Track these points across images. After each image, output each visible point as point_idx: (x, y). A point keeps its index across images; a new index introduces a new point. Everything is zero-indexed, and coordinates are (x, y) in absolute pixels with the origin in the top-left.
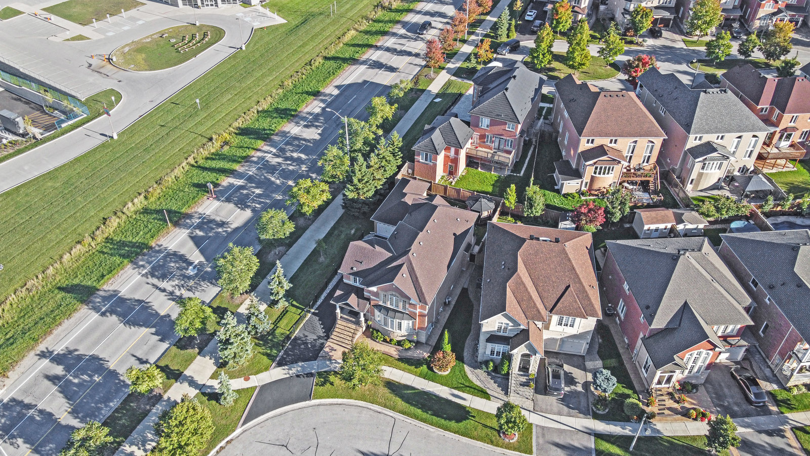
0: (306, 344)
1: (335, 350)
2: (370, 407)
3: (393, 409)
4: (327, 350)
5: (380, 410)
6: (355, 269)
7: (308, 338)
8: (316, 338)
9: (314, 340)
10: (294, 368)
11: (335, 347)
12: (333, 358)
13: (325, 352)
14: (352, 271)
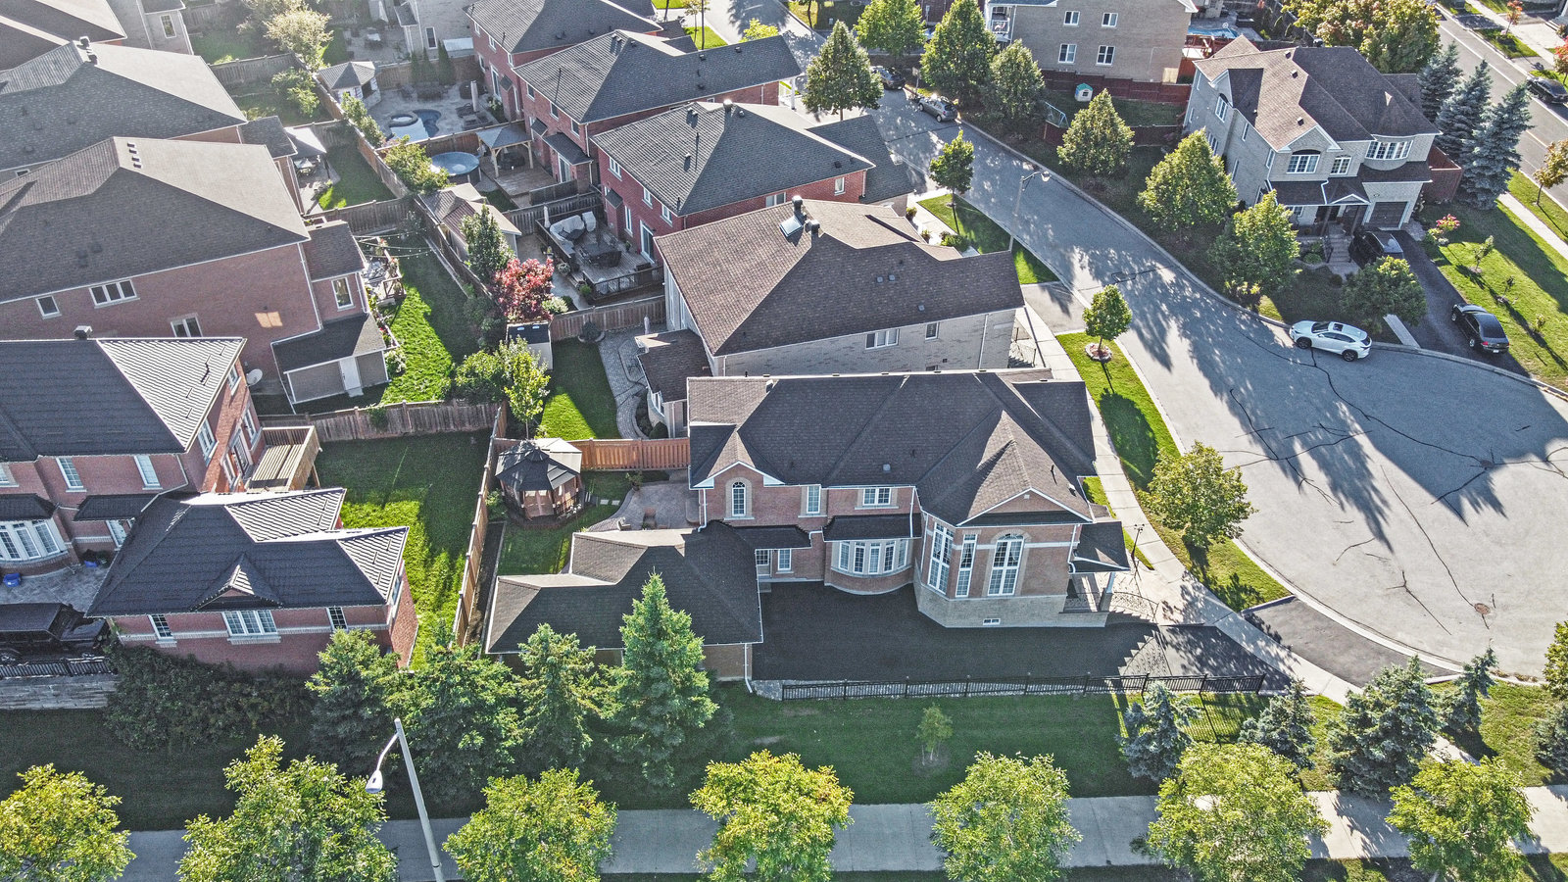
0: (1200, 661)
1: (1165, 603)
4: (1179, 618)
6: (1071, 487)
8: (1170, 649)
9: (1176, 648)
13: (1185, 617)
14: (1079, 496)
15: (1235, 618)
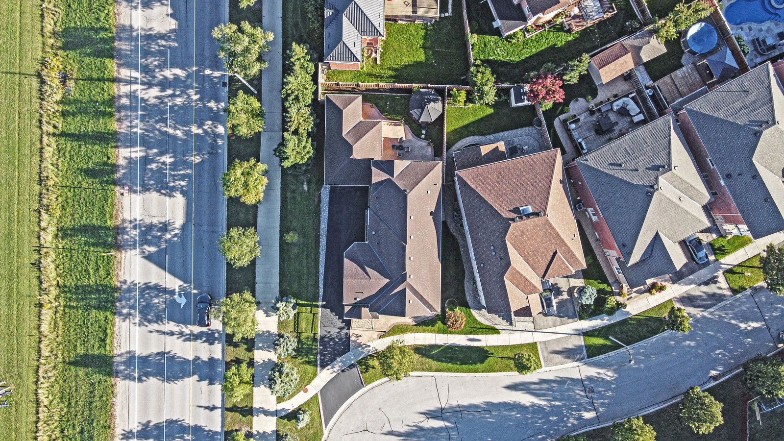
1: (360, 336)
3: (430, 370)
4: (353, 338)
5: (420, 374)
9: (338, 333)
11: (359, 333)
12: (362, 344)
13: (353, 341)
15: (352, 359)
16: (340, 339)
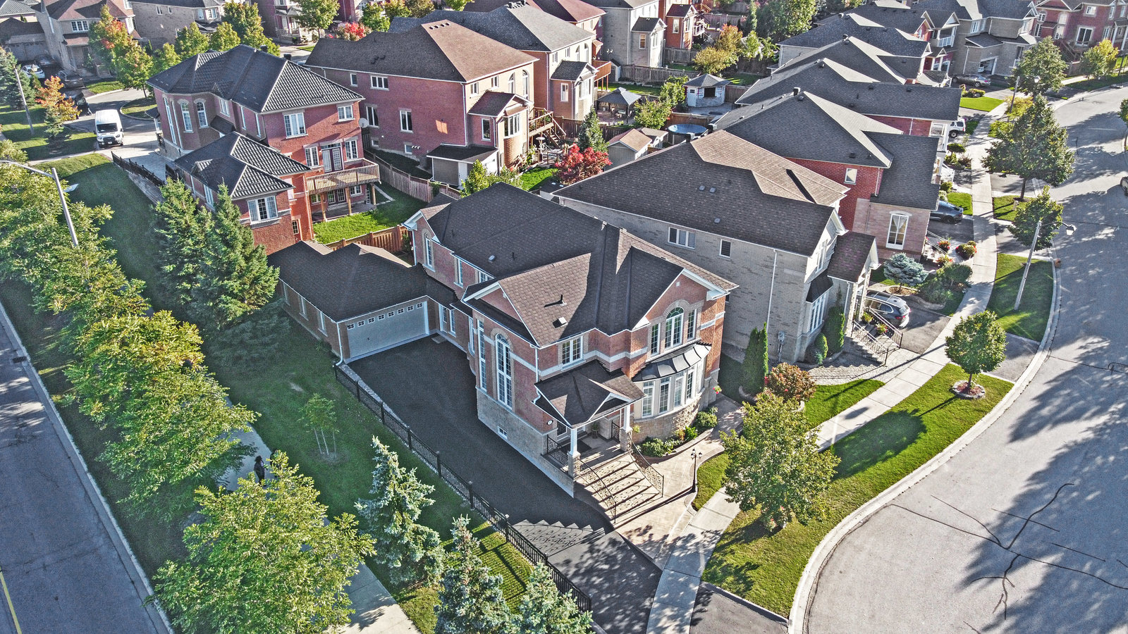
0: (590, 571)
1: (649, 527)
2: (846, 530)
3: (865, 498)
4: (637, 540)
5: (860, 518)
6: (562, 320)
7: (575, 561)
8: (586, 547)
9: (591, 551)
10: (658, 620)
11: (641, 523)
12: (669, 540)
13: (645, 545)
14: (561, 330)
15: (688, 583)
16: (610, 559)
